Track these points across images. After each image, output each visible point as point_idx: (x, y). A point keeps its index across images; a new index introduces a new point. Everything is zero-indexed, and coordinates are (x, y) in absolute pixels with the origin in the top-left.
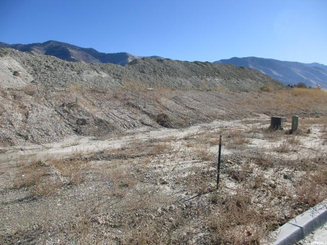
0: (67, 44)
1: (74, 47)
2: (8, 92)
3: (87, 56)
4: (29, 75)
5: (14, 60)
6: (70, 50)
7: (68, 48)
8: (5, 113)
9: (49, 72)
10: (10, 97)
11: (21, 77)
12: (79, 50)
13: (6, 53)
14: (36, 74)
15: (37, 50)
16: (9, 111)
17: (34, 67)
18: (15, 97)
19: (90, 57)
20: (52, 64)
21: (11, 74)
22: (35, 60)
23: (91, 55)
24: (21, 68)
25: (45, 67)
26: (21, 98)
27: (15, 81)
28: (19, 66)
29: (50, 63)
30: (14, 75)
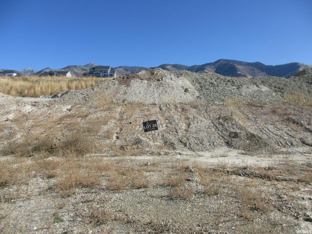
0: (235, 61)
1: (240, 63)
2: (179, 106)
3: (253, 70)
4: (196, 91)
5: (187, 80)
6: (237, 66)
7: (235, 65)
8: (173, 123)
9: (212, 88)
10: (180, 110)
11: (190, 93)
12: (245, 65)
13: (181, 75)
14: (201, 90)
15: (208, 69)
16: (177, 121)
17: (201, 85)
18: (183, 109)
19: (256, 70)
20: (216, 81)
21: (183, 91)
22: (203, 78)
23: (257, 68)
24: (191, 86)
25: (209, 84)
26: (187, 110)
27: (185, 97)
28: (189, 84)
29: (214, 80)
30: (185, 91)
